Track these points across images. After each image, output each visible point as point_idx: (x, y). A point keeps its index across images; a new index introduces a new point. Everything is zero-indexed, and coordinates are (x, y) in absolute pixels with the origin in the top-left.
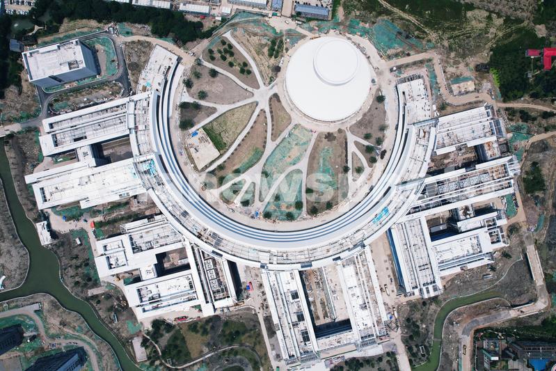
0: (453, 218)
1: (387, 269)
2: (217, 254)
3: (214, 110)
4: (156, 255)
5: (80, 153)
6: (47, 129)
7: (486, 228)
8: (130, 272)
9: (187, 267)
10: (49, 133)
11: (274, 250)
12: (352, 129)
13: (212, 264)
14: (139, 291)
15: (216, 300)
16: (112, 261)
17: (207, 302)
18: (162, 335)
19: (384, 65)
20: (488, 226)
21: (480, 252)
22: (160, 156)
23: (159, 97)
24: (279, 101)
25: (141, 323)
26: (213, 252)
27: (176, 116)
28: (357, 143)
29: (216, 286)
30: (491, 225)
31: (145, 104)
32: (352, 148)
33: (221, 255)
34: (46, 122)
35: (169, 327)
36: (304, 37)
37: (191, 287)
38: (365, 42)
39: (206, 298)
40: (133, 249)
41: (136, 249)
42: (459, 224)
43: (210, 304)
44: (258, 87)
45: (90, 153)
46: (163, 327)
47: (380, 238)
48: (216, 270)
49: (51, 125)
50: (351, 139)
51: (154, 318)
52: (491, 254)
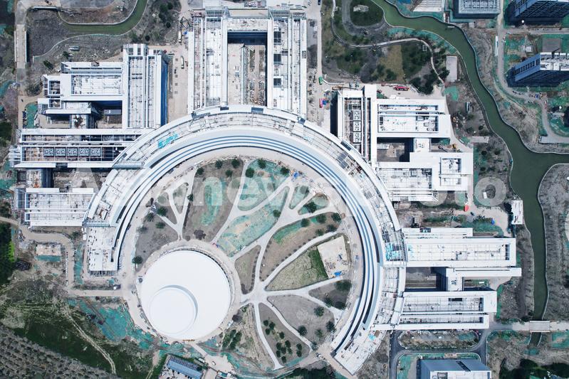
0: (94, 119)
1: (176, 84)
2: (346, 146)
3: (311, 293)
4: (409, 161)
5: (459, 286)
6: (486, 318)
7: (61, 99)
8: (441, 150)
9: (380, 140)
10: (486, 314)
11: (287, 134)
12: (175, 236)
13: (354, 137)
14: (436, 129)
15: (360, 99)
16: (455, 166)
17: (369, 99)
18: (425, 77)
19: (125, 294)
20: (59, 101)
21: (74, 76)
22: (378, 261)
23: (364, 322)
24: (243, 285)
25: (443, 95)
26: (349, 149)
27: (352, 297)
28: (174, 221)
29: (356, 112)
30: (55, 101)
31: (380, 318)
32: (180, 218)
33: (342, 143)
34: (485, 326)
35: (416, 84)
36: (200, 344)
37: (381, 119)
38: (139, 323)
39: (370, 103)
40: (430, 174)
41: (428, 173)
42: (89, 111)
43: (367, 96)
44: (261, 305)
45: (450, 283)
46: (422, 85)
47: (175, 118)
48: (352, 130)
49: (481, 321)
50: (178, 228)
51: (429, 96)
52: (64, 71)
